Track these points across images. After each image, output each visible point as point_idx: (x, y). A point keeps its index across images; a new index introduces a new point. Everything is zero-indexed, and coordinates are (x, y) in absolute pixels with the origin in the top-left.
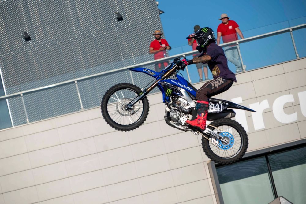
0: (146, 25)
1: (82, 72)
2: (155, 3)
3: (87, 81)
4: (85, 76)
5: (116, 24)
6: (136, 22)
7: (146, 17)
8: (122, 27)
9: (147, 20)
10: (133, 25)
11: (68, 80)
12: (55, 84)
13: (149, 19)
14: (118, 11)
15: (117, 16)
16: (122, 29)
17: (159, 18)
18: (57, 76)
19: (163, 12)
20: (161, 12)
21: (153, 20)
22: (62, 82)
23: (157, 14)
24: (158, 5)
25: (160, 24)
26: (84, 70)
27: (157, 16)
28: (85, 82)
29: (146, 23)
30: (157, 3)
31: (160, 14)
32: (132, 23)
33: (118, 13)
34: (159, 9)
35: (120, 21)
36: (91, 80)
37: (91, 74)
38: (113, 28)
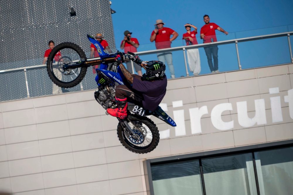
0: (98, 22)
1: (31, 61)
2: (108, 2)
3: (35, 71)
4: (34, 65)
5: (69, 18)
6: (88, 19)
7: (99, 15)
8: (74, 22)
9: (99, 18)
10: (85, 21)
11: (16, 68)
12: (4, 70)
13: (101, 17)
14: (72, 6)
15: (70, 11)
16: (74, 25)
17: (110, 17)
18: (7, 62)
19: (115, 12)
20: (113, 12)
21: (105, 19)
22: (11, 69)
23: (109, 13)
24: (110, 4)
25: (110, 23)
26: (34, 59)
27: (109, 15)
28: (33, 71)
29: (97, 21)
30: (111, 3)
31: (112, 13)
32: (84, 20)
33: (72, 9)
34: (111, 9)
35: (73, 17)
36: (39, 70)
37: (39, 64)
38: (66, 22)
